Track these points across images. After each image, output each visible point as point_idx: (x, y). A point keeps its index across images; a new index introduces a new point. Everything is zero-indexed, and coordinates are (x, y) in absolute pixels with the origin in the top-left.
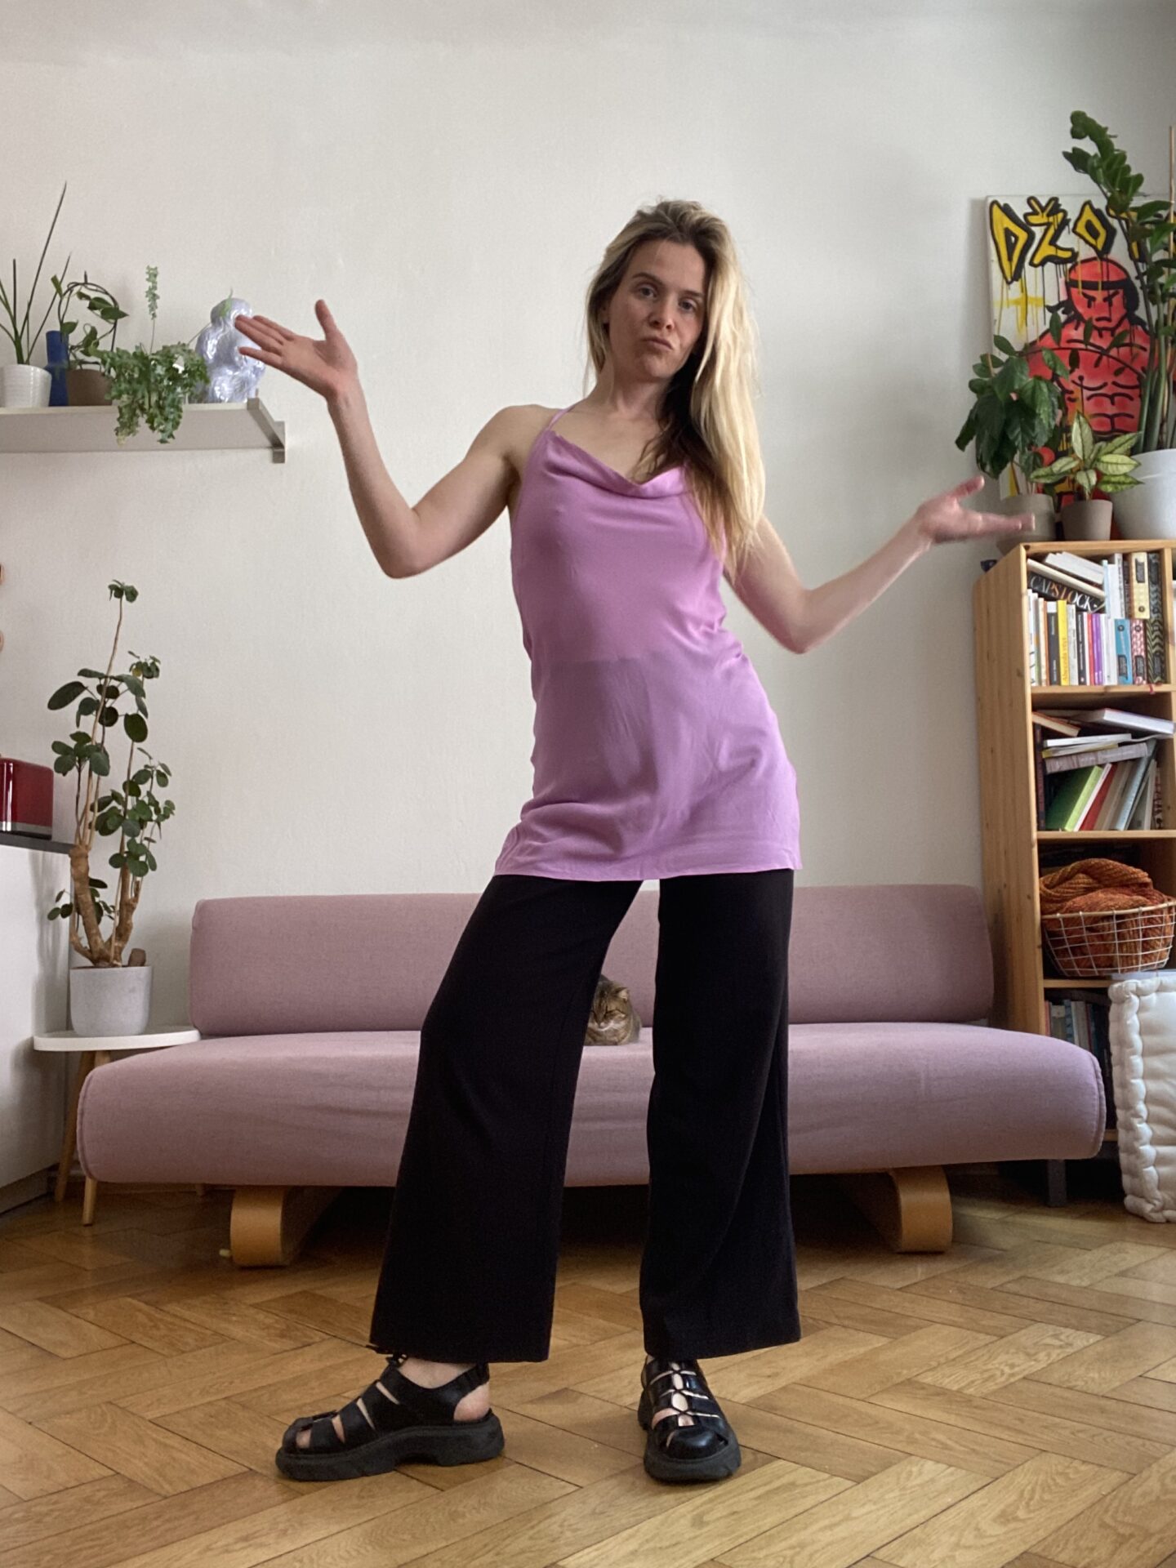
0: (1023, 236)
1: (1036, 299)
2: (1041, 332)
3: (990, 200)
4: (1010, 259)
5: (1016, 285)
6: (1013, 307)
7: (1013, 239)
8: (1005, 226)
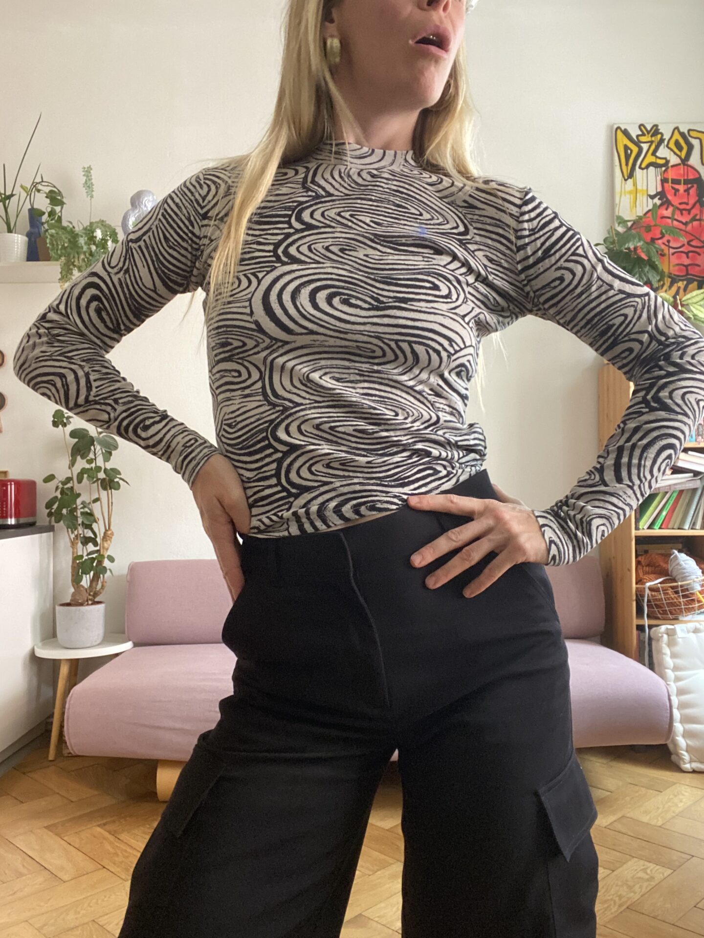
0: (635, 150)
1: (643, 190)
2: (645, 211)
3: (616, 127)
4: (627, 164)
5: (630, 181)
6: (628, 196)
7: (629, 151)
8: (625, 143)
